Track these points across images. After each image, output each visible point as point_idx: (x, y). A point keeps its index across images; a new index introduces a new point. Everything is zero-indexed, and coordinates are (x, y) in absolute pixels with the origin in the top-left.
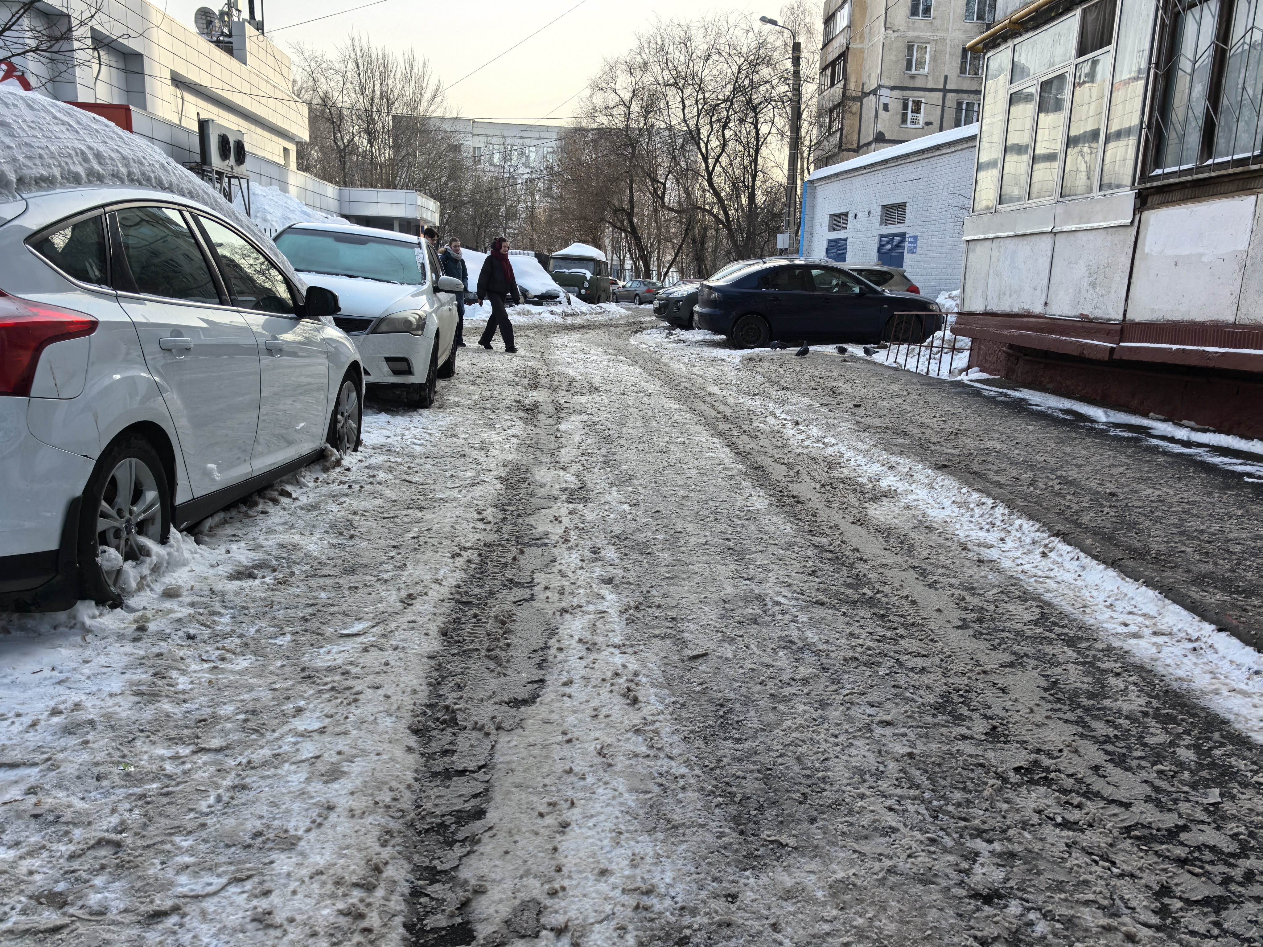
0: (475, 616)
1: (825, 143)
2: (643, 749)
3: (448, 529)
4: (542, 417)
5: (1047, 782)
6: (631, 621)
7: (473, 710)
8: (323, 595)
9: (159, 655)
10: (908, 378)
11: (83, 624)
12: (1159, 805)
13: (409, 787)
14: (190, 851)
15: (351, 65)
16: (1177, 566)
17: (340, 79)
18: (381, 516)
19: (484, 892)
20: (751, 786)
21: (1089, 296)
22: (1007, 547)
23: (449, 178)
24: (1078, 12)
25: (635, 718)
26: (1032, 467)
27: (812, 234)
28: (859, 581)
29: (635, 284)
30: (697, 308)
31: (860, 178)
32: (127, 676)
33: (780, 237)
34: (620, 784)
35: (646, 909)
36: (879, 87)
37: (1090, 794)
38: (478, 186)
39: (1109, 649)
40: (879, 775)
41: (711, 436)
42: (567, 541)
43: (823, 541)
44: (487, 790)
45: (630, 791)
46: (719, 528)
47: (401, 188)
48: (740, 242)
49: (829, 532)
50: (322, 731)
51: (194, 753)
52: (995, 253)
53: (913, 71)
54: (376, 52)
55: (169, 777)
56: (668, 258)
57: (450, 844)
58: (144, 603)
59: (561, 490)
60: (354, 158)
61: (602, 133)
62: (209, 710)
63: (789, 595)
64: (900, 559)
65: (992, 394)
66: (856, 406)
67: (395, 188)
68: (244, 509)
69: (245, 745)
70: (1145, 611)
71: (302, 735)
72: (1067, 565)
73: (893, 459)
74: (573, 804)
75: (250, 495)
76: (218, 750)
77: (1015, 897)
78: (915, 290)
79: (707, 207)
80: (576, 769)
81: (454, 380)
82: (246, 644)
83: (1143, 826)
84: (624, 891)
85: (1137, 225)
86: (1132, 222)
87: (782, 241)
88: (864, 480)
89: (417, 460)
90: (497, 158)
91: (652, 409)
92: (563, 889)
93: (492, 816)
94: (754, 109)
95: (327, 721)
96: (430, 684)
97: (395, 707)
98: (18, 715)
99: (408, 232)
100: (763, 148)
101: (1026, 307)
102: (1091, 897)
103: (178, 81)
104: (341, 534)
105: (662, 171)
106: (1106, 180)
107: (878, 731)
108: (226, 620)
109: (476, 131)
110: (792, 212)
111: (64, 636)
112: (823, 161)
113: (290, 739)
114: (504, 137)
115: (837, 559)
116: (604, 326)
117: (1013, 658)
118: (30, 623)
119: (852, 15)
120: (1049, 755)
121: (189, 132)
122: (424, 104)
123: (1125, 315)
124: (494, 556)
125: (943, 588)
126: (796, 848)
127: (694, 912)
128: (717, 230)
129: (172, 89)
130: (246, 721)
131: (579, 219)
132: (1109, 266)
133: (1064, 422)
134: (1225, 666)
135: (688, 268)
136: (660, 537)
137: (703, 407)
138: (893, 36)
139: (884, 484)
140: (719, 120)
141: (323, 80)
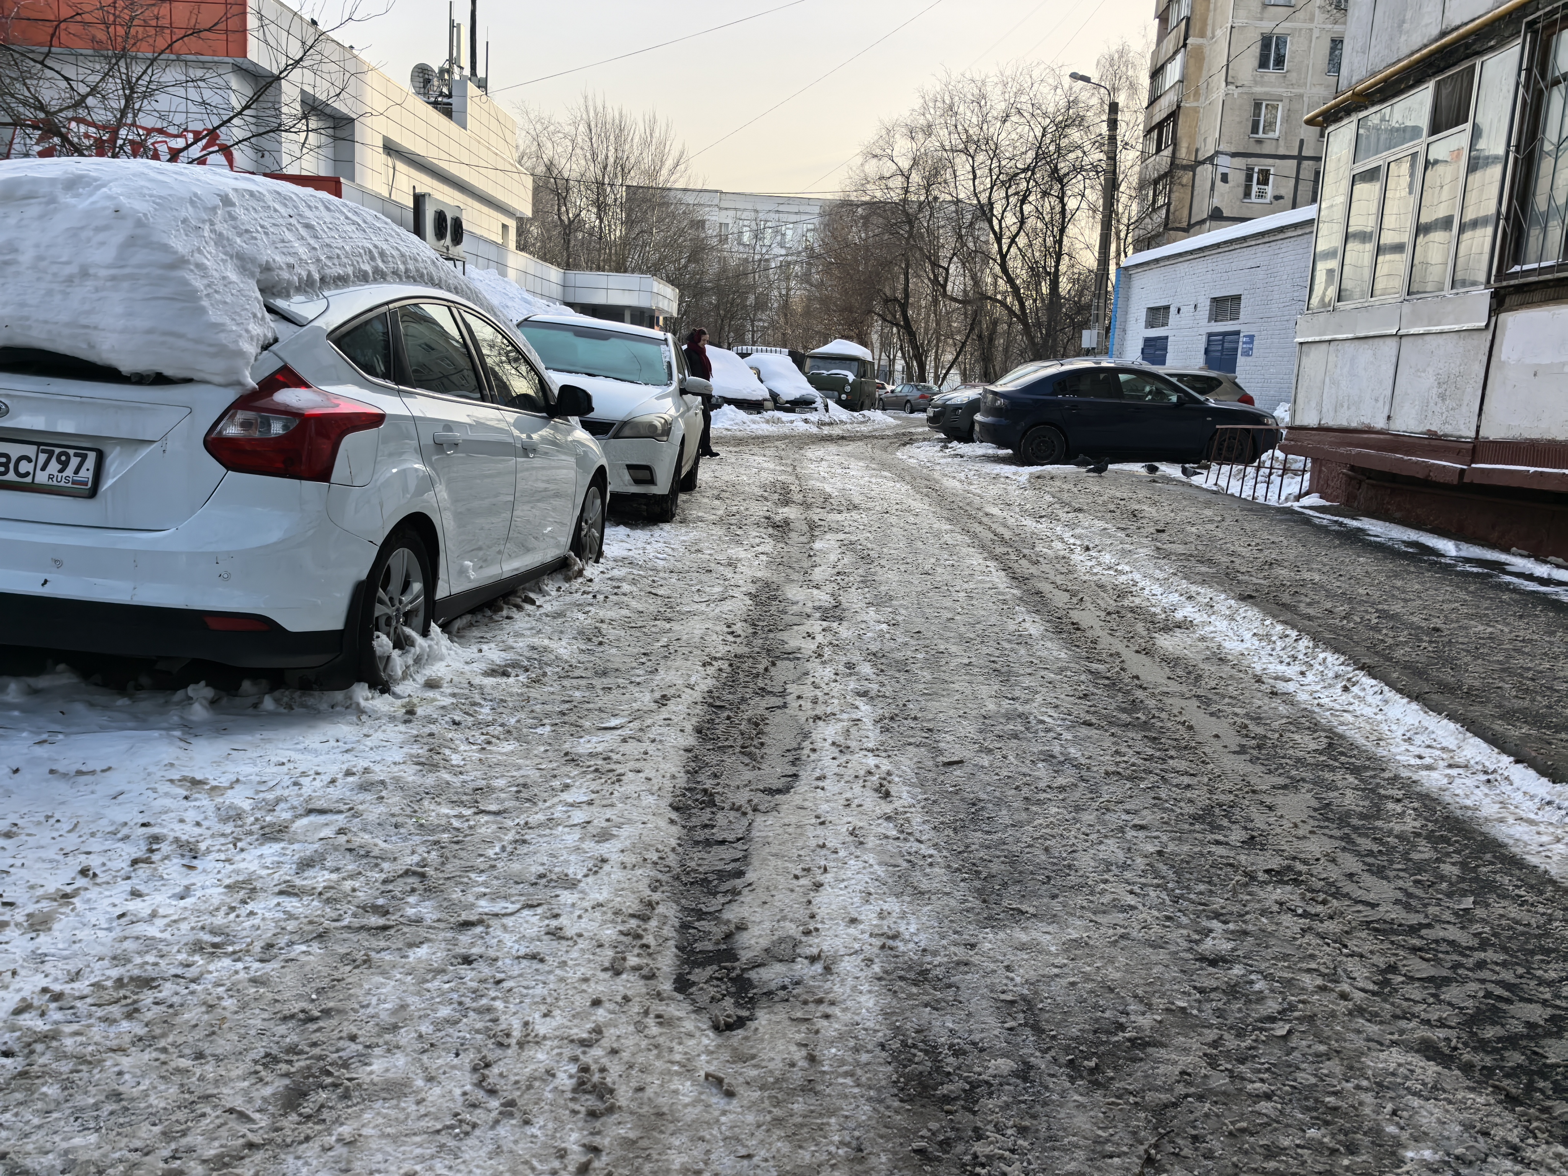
0: (729, 718)
1: (1148, 220)
2: (894, 833)
3: (697, 640)
4: (793, 535)
5: (1296, 882)
6: (885, 730)
7: (730, 795)
8: (577, 694)
9: (431, 735)
10: (1227, 502)
11: (358, 704)
12: (1408, 907)
13: (673, 850)
14: (485, 884)
15: (582, 128)
16: (1488, 701)
17: (569, 144)
18: (628, 625)
19: (746, 929)
20: (995, 867)
21: (1437, 409)
22: (1306, 681)
23: (689, 261)
24: (1431, 85)
25: (887, 808)
26: (1350, 600)
27: (1124, 330)
28: (1134, 705)
29: (906, 389)
30: (978, 417)
31: (1186, 264)
32: (405, 750)
33: (1086, 333)
34: (871, 858)
35: (891, 949)
36: (1217, 153)
37: (1338, 894)
38: (724, 270)
39: (1396, 777)
40: (1125, 867)
41: (985, 559)
42: (820, 656)
43: (1101, 667)
44: (745, 857)
45: (880, 864)
46: (985, 650)
47: (633, 272)
48: (1038, 340)
49: (1109, 659)
50: (590, 803)
51: (476, 814)
52: (1332, 358)
53: (1261, 135)
54: (612, 113)
55: (458, 829)
56: (949, 357)
57: (715, 894)
58: (409, 691)
59: (814, 608)
60: (580, 235)
61: (874, 206)
62: (484, 782)
63: (1056, 715)
64: (1184, 688)
65: (1325, 522)
66: (1158, 531)
67: (625, 271)
68: (489, 613)
69: (520, 811)
70: (1444, 744)
71: (572, 805)
72: (1369, 699)
73: (1193, 588)
74: (825, 870)
75: (495, 600)
76: (497, 813)
77: (1240, 963)
78: (1249, 400)
79: (999, 297)
80: (829, 845)
81: (696, 494)
82: (509, 732)
83: (1385, 922)
84: (871, 935)
85: (1492, 329)
86: (1487, 326)
87: (1089, 338)
88: (1158, 610)
89: (662, 574)
90: (746, 238)
91: (918, 530)
92: (817, 930)
93: (750, 876)
94: (1060, 180)
95: (593, 796)
96: (688, 772)
97: (656, 788)
98: (318, 774)
99: (640, 324)
100: (1070, 226)
101: (1367, 421)
102: (1313, 966)
103: (391, 149)
104: (590, 640)
105: (945, 253)
106: (1459, 276)
107: (1130, 834)
108: (486, 710)
109: (724, 204)
110: (1102, 304)
111: (340, 714)
112: (1144, 243)
113: (560, 808)
114: (756, 211)
115: (1113, 685)
116: (866, 437)
117: (1288, 781)
118: (311, 701)
119: (1185, 67)
120: (1305, 862)
121: (402, 207)
122: (664, 172)
123: (1478, 432)
124: (745, 666)
125: (1226, 717)
126: (1035, 916)
127: (935, 953)
128: (1010, 325)
129: (384, 157)
130: (518, 792)
131: (842, 310)
132: (1461, 375)
133: (1405, 555)
134: (1518, 797)
135: (972, 370)
136: (920, 656)
137: (978, 529)
138: (1236, 92)
139: (1179, 615)
140: (1017, 193)
141: (549, 145)
